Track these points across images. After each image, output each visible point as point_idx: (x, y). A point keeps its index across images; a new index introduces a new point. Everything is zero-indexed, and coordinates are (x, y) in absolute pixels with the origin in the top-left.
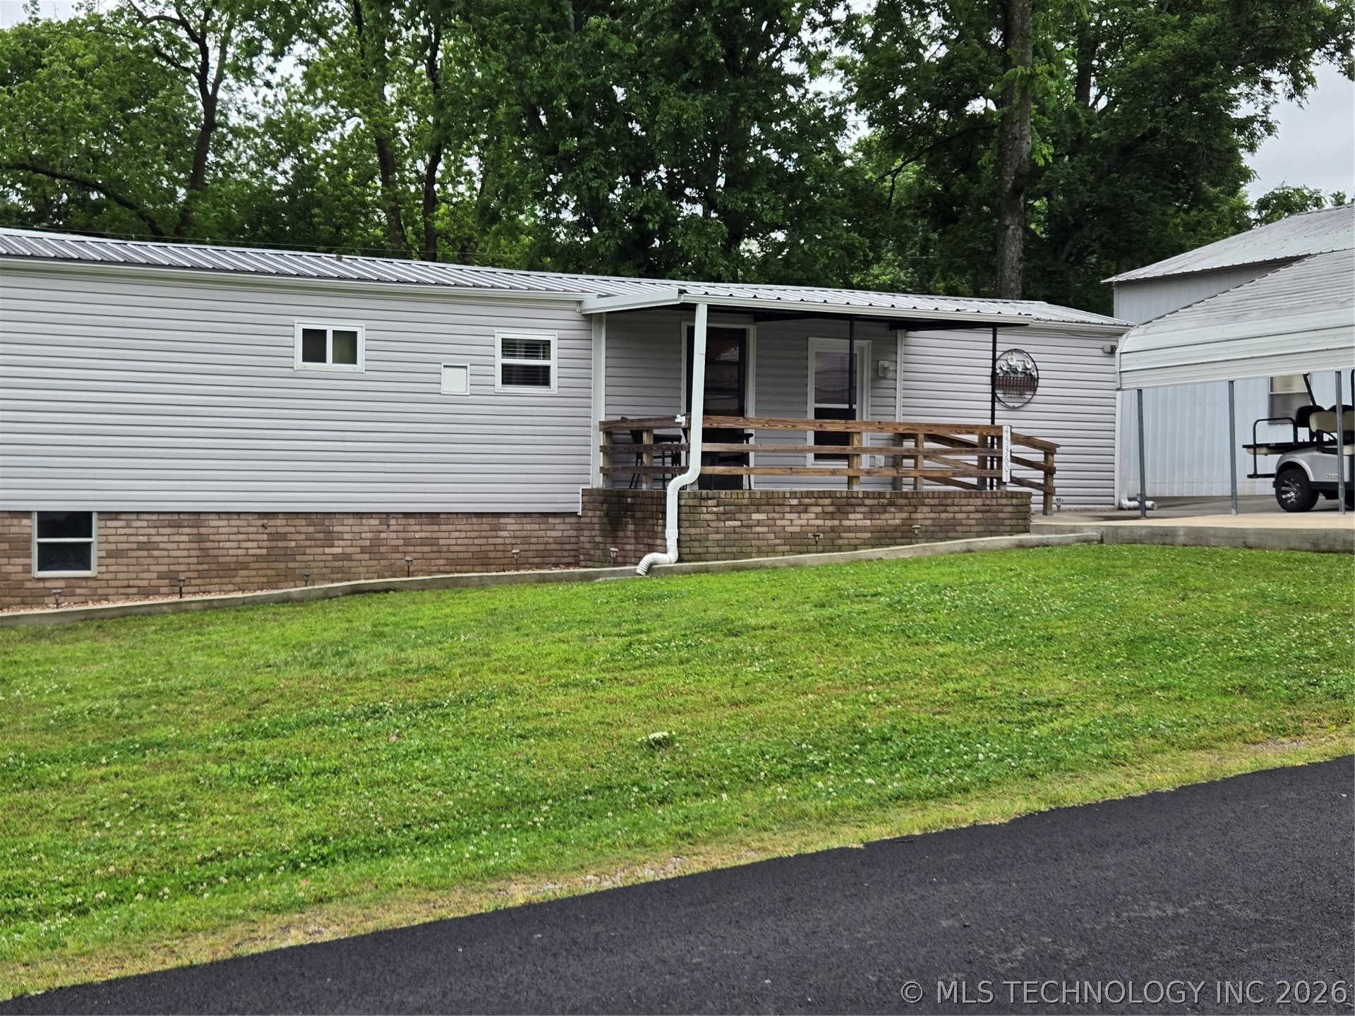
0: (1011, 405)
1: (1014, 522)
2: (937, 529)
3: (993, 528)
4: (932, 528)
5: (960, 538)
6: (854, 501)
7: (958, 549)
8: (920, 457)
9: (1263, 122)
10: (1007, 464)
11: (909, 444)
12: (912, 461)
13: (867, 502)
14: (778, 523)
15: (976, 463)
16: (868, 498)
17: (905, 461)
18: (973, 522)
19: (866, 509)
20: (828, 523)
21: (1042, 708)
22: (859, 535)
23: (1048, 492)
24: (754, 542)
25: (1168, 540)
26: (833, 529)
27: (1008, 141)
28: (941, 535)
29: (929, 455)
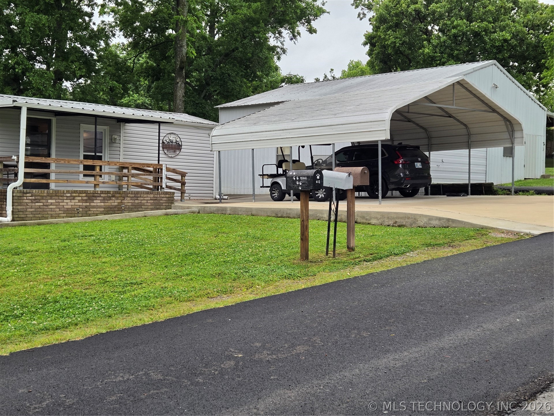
0: (170, 156)
1: (167, 204)
2: (134, 207)
3: (158, 207)
4: (131, 207)
5: (142, 211)
6: (96, 195)
7: (140, 216)
8: (130, 177)
9: (281, 48)
10: (164, 180)
11: (125, 171)
12: (127, 178)
13: (102, 195)
14: (61, 204)
15: (152, 179)
16: (102, 193)
17: (124, 178)
18: (150, 204)
19: (102, 198)
20: (84, 204)
21: (133, 285)
22: (98, 209)
23: (183, 192)
24: (49, 212)
25: (224, 212)
26: (86, 207)
27: (178, 47)
28: (135, 210)
29: (133, 176)
